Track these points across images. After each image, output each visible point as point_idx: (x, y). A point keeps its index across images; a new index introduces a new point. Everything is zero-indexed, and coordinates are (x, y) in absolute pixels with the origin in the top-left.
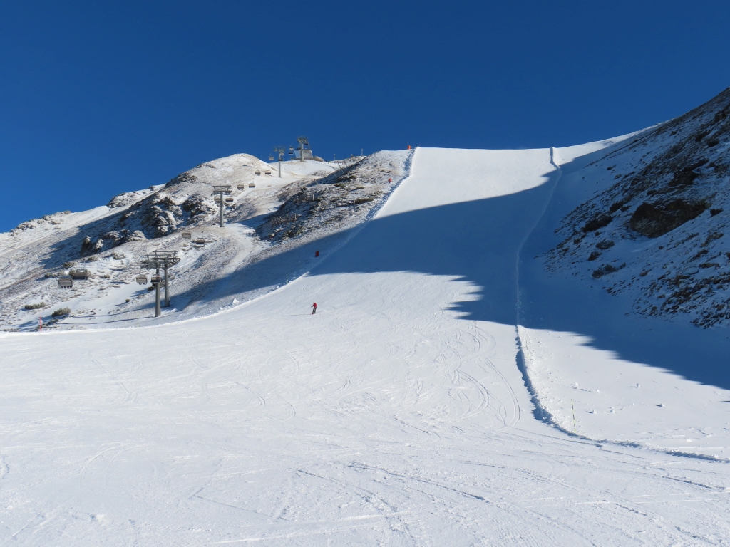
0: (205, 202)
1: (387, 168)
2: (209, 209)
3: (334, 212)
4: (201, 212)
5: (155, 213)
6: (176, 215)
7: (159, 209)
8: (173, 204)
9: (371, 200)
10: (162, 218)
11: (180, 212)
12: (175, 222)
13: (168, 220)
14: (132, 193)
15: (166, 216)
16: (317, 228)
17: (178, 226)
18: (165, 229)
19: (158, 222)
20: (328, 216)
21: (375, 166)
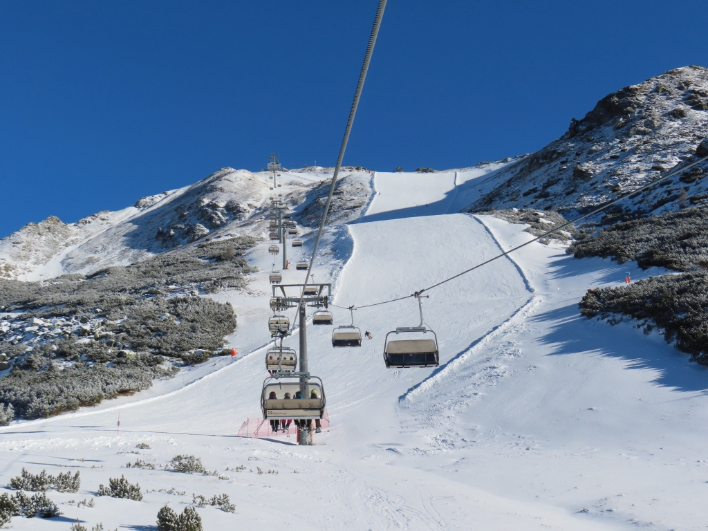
0: (241, 206)
1: (360, 186)
2: (245, 210)
3: (343, 212)
4: (240, 212)
5: (207, 213)
6: (223, 214)
7: (210, 210)
8: (218, 207)
9: (360, 206)
10: (214, 216)
11: (225, 212)
12: (224, 219)
13: (219, 217)
14: (151, 197)
15: (216, 214)
16: (335, 220)
17: (226, 220)
18: (218, 222)
19: (212, 218)
20: (340, 215)
21: (352, 185)
